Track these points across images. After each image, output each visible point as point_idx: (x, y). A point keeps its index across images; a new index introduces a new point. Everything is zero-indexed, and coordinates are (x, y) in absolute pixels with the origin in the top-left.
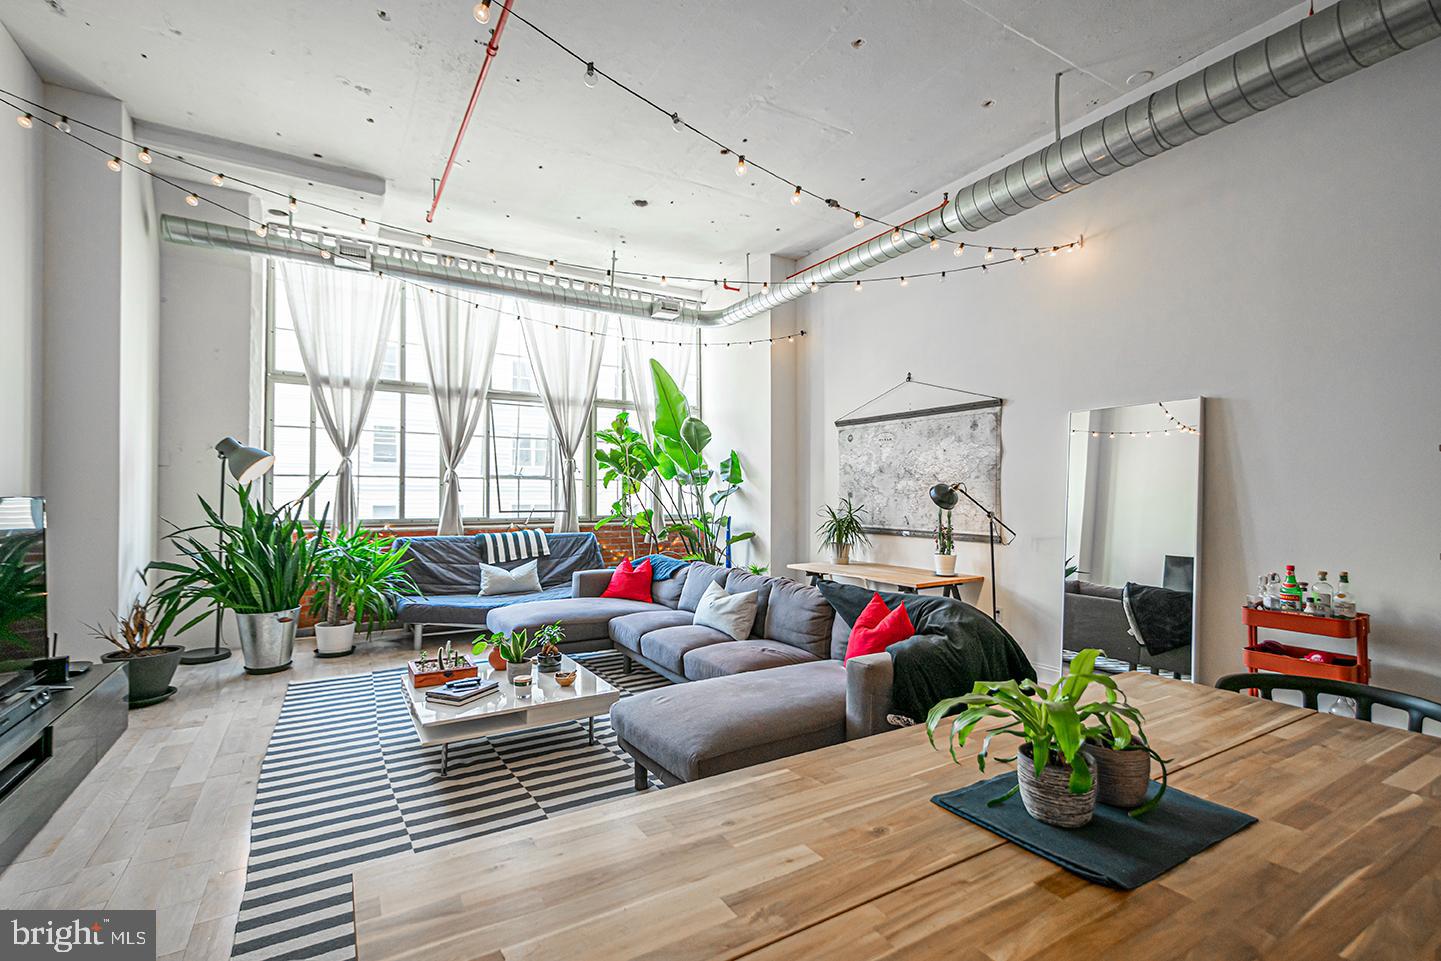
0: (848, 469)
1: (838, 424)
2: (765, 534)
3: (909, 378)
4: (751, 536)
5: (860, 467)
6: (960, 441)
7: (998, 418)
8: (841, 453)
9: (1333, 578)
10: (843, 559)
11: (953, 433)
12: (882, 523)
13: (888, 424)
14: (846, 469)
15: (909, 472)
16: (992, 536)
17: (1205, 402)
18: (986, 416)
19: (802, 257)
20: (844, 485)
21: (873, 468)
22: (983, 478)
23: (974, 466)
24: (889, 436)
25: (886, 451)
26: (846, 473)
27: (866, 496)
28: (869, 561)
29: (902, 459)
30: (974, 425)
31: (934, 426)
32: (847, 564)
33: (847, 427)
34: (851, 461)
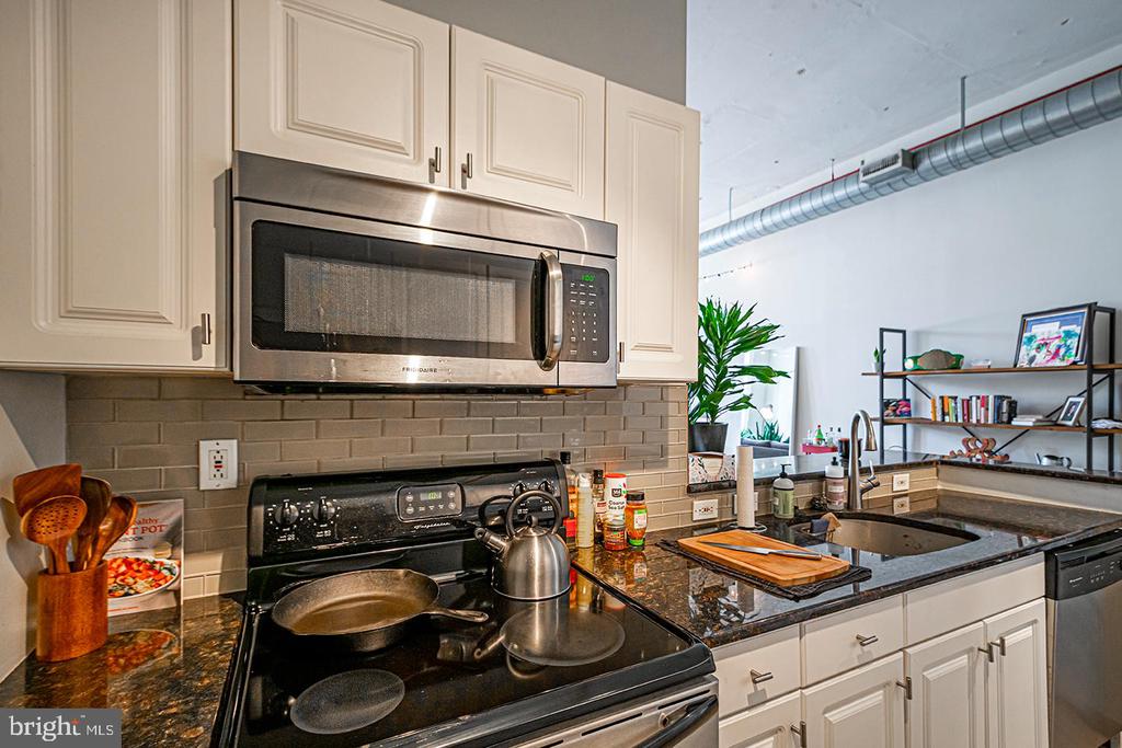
17: (798, 349)
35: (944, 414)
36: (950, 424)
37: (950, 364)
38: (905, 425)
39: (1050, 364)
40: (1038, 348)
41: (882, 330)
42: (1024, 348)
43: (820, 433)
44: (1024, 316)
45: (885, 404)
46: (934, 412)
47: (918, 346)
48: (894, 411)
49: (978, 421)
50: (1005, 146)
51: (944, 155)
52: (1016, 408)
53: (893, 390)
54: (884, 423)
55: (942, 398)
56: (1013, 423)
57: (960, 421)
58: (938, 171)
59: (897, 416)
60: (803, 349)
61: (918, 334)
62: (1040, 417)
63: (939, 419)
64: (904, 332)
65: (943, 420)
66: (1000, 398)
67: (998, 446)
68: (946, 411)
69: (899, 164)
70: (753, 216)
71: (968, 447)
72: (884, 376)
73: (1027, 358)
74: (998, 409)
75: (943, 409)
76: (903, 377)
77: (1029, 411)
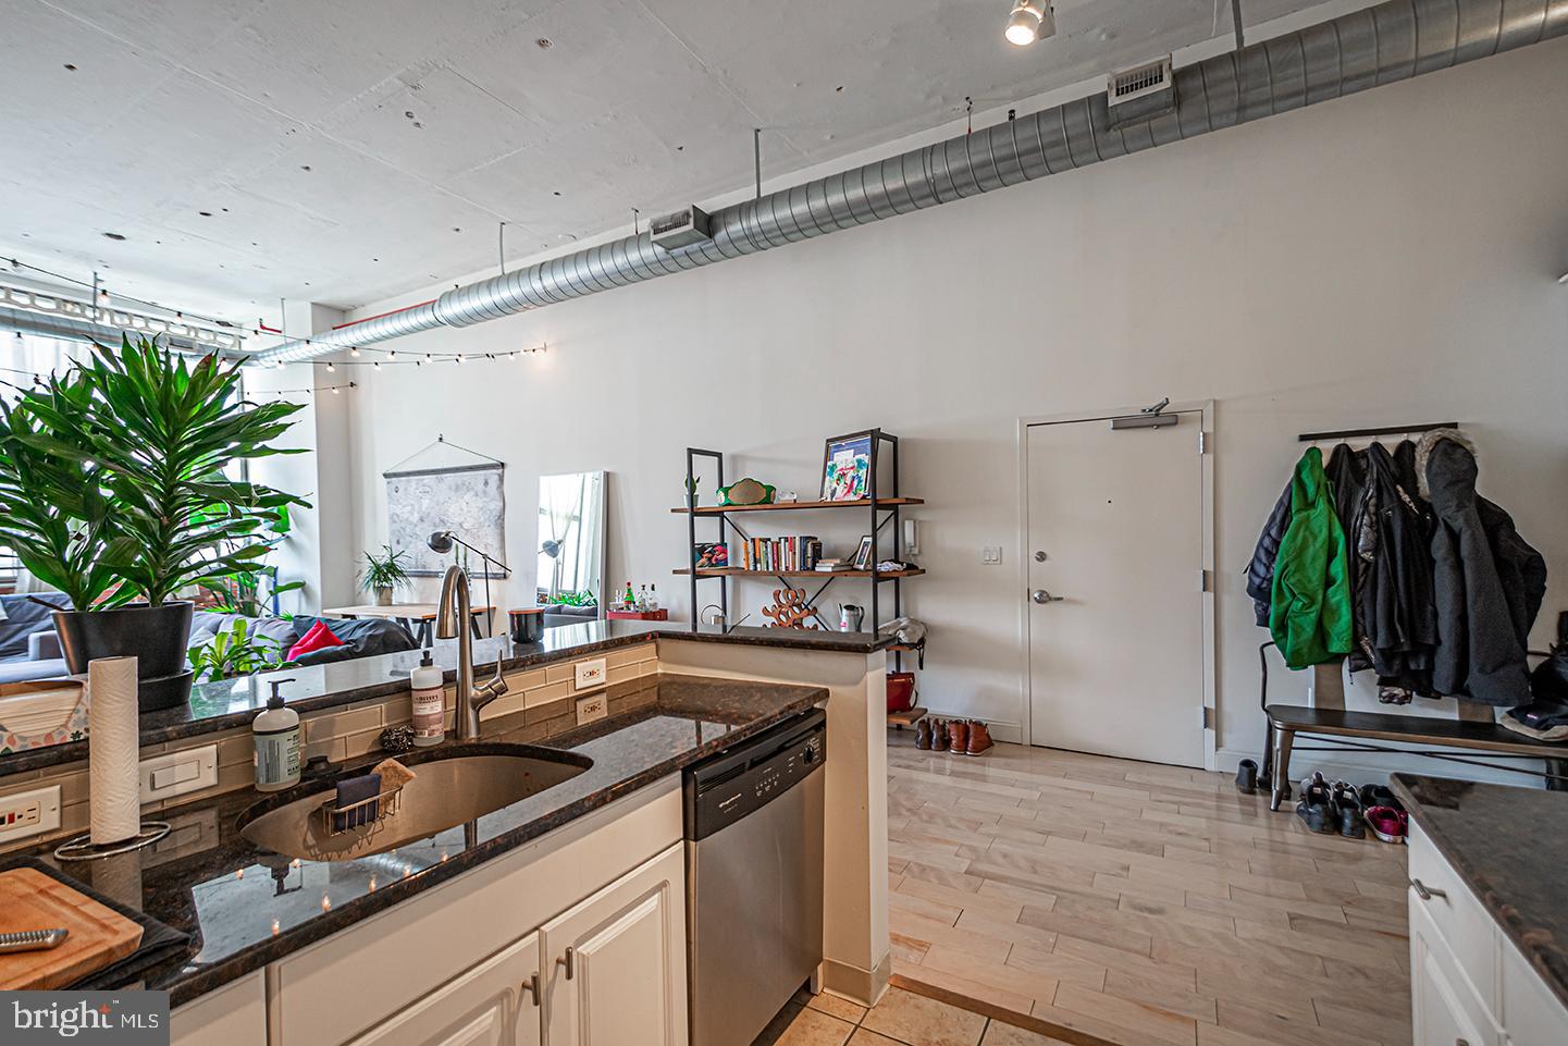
0: (395, 518)
1: (385, 476)
2: (315, 583)
3: (441, 439)
4: (301, 585)
5: (405, 516)
6: (477, 495)
7: (501, 479)
8: (389, 503)
9: (648, 588)
10: (386, 601)
11: (473, 489)
12: (424, 567)
13: (427, 479)
14: (394, 518)
15: (442, 521)
16: (486, 573)
17: (607, 475)
18: (493, 474)
19: (350, 310)
20: (393, 533)
21: (415, 518)
22: (492, 526)
23: (487, 517)
24: (428, 489)
25: (426, 502)
26: (395, 522)
27: (410, 543)
28: (415, 602)
29: (437, 508)
30: (486, 483)
31: (460, 483)
32: (391, 605)
33: (394, 479)
34: (398, 512)
35: (756, 561)
36: (762, 573)
37: (762, 498)
38: (723, 578)
39: (846, 499)
40: (838, 480)
41: (691, 452)
42: (828, 478)
43: (630, 593)
44: (828, 441)
45: (698, 551)
46: (747, 560)
47: (734, 472)
48: (710, 559)
49: (787, 568)
50: (813, 223)
51: (739, 226)
52: (820, 550)
53: (708, 531)
54: (696, 576)
55: (753, 540)
56: (817, 569)
57: (771, 569)
58: (736, 248)
59: (713, 565)
60: (613, 474)
61: (734, 458)
62: (838, 561)
63: (751, 568)
64: (719, 455)
65: (756, 569)
66: (805, 539)
67: (809, 597)
68: (758, 557)
69: (690, 226)
70: (528, 272)
71: (778, 601)
72: (695, 512)
73: (830, 491)
74: (804, 552)
75: (755, 555)
76: (719, 514)
77: (832, 556)
